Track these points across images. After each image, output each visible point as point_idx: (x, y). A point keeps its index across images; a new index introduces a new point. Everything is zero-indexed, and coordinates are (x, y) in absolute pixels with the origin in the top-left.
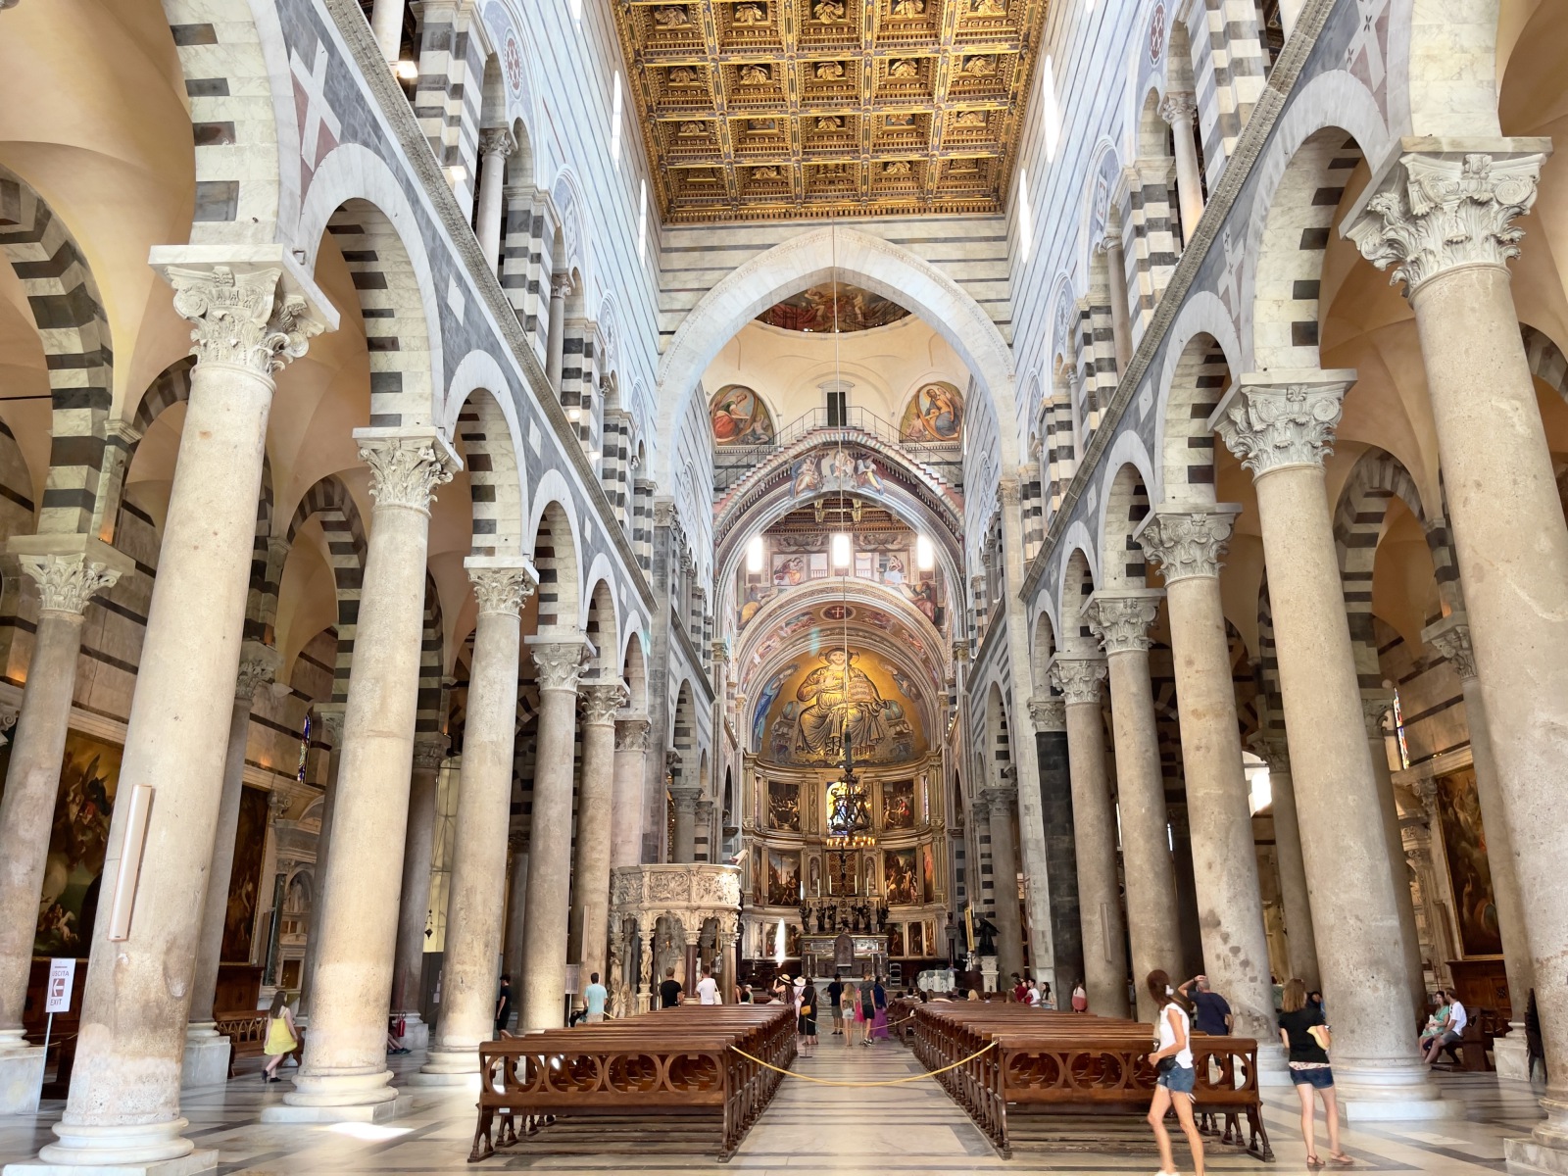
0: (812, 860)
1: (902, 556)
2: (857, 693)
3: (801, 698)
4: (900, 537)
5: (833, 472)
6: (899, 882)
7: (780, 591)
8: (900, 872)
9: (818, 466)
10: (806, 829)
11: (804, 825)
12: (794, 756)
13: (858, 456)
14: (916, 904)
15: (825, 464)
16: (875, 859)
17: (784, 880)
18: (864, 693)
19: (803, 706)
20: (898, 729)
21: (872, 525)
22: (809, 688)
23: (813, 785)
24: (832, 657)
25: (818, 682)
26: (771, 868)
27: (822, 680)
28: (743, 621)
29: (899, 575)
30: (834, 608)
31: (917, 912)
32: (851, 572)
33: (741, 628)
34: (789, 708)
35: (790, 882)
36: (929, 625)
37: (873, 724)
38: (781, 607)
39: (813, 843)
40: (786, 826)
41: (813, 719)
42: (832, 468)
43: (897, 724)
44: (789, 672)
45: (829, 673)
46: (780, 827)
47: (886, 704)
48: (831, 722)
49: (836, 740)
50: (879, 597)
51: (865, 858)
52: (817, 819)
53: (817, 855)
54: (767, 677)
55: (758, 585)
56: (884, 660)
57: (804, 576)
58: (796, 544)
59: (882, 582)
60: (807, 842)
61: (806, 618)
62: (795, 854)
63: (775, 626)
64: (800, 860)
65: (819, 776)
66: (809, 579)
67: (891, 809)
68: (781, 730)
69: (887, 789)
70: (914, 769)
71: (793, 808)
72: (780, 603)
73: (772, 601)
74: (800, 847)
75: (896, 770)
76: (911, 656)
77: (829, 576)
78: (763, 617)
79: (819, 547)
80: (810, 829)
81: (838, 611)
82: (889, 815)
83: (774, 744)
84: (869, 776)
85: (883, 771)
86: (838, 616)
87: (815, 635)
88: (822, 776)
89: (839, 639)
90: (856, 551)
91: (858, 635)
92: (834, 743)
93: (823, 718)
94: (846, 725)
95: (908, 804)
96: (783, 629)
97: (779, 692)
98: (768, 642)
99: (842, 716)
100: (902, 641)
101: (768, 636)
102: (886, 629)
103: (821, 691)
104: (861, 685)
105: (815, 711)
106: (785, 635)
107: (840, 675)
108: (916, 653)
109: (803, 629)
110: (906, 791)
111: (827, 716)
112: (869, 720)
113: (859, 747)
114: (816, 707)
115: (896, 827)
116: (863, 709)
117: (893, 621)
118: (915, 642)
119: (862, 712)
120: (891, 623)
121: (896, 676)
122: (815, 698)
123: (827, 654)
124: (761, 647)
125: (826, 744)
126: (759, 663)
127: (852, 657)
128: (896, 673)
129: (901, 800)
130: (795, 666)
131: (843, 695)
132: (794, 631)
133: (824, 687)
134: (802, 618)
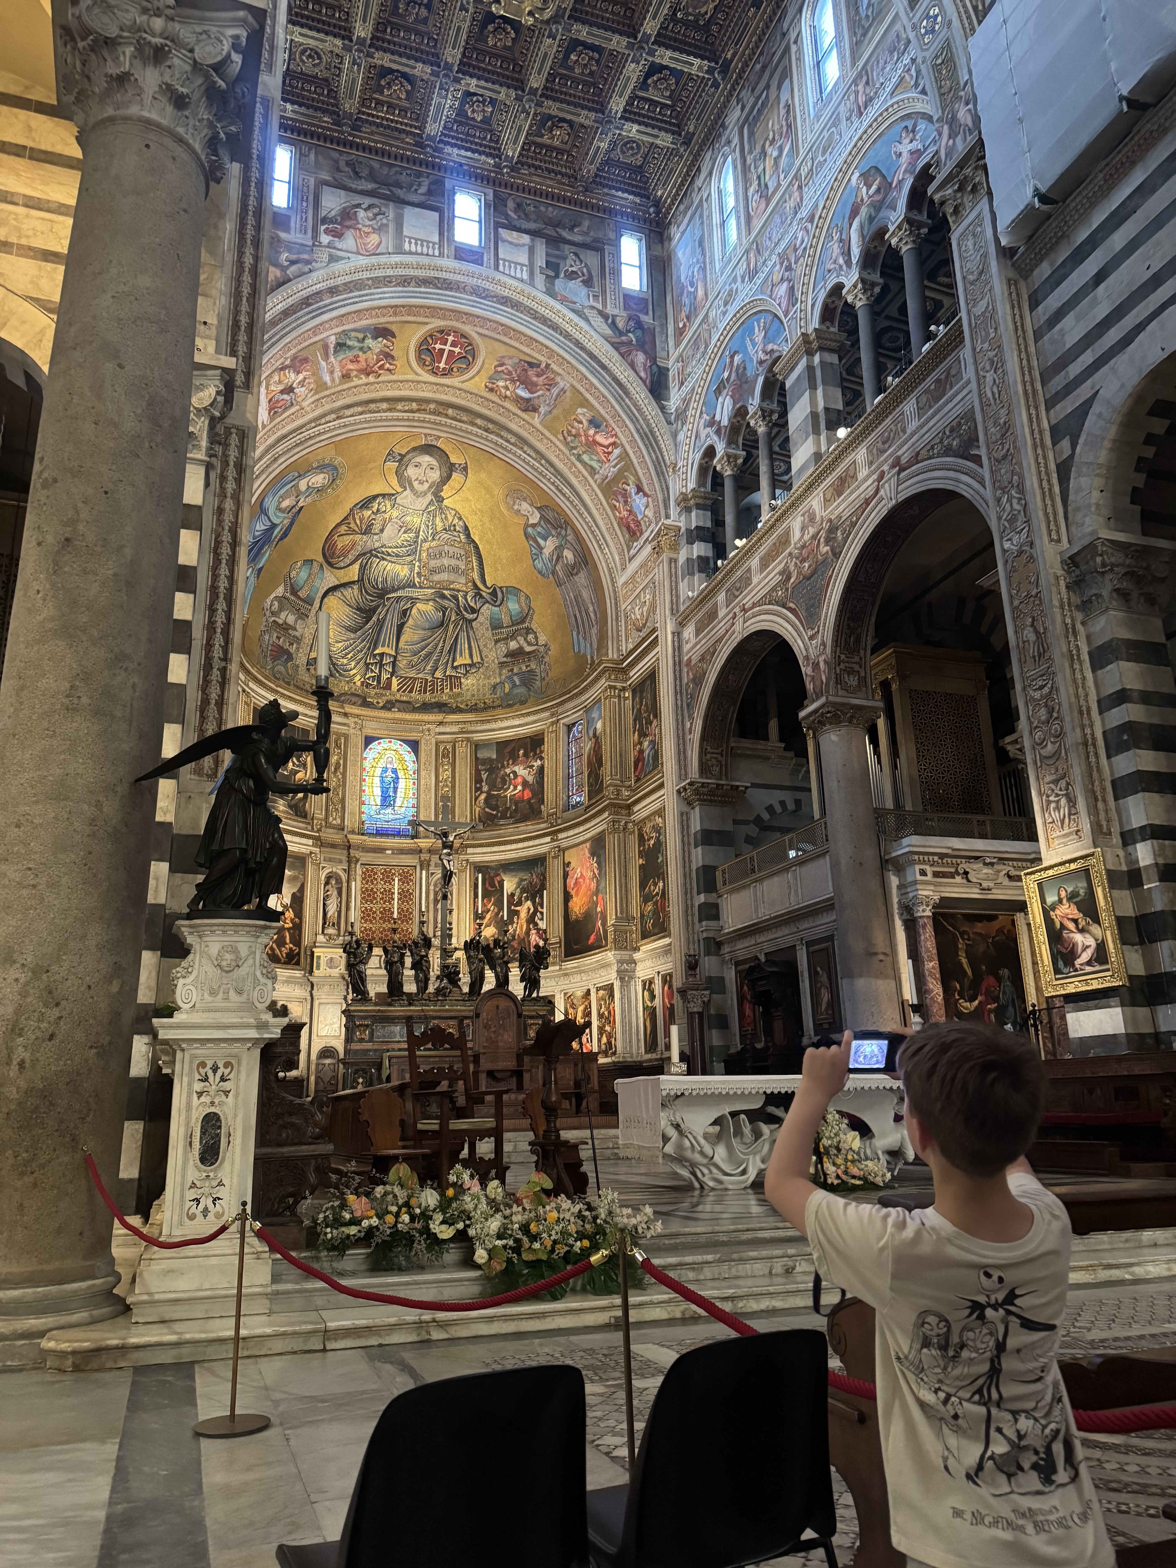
0: (331, 876)
1: (592, 259)
2: (443, 569)
3: (331, 558)
4: (586, 223)
7: (333, 259)
10: (319, 814)
11: (316, 809)
12: (303, 675)
18: (455, 570)
19: (330, 578)
20: (513, 645)
21: (537, 182)
22: (347, 539)
23: (339, 735)
24: (411, 472)
25: (368, 530)
27: (376, 528)
29: (584, 291)
32: (487, 261)
34: (304, 575)
36: (641, 394)
38: (333, 291)
39: (333, 846)
41: (347, 609)
43: (512, 637)
44: (319, 480)
45: (395, 513)
47: (496, 596)
48: (381, 623)
49: (387, 660)
53: (339, 870)
57: (388, 242)
58: (372, 177)
59: (551, 293)
60: (319, 842)
61: (377, 346)
62: (296, 861)
63: (315, 330)
64: (305, 876)
65: (351, 721)
66: (400, 251)
67: (490, 790)
68: (283, 615)
69: (483, 754)
70: (547, 714)
71: (297, 772)
72: (331, 283)
73: (314, 275)
74: (304, 850)
75: (506, 718)
76: (574, 481)
77: (441, 255)
78: (290, 301)
79: (423, 198)
80: (327, 817)
81: (447, 348)
82: (486, 800)
83: (267, 637)
84: (448, 730)
85: (477, 722)
86: (442, 365)
87: (385, 406)
88: (356, 723)
89: (435, 423)
90: (497, 225)
91: (473, 424)
92: (381, 666)
93: (366, 613)
94: (408, 635)
95: (530, 779)
96: (326, 356)
97: (291, 524)
98: (293, 376)
99: (404, 613)
100: (567, 444)
101: (294, 358)
102: (535, 410)
103: (371, 553)
104: (452, 550)
105: (352, 593)
106: (327, 378)
107: (415, 520)
108: (593, 471)
109: (364, 379)
110: (526, 755)
111: (373, 610)
112: (455, 627)
113: (430, 678)
114: (356, 587)
115: (502, 822)
116: (446, 603)
117: (562, 384)
118: (599, 438)
119: (444, 610)
120: (555, 391)
121: (534, 526)
122: (357, 566)
123: (403, 456)
124: (276, 378)
125: (367, 665)
126: (264, 426)
127: (449, 477)
128: (535, 518)
129: (515, 773)
130: (336, 469)
131: (412, 570)
132: (346, 377)
133: (377, 545)
134: (369, 342)
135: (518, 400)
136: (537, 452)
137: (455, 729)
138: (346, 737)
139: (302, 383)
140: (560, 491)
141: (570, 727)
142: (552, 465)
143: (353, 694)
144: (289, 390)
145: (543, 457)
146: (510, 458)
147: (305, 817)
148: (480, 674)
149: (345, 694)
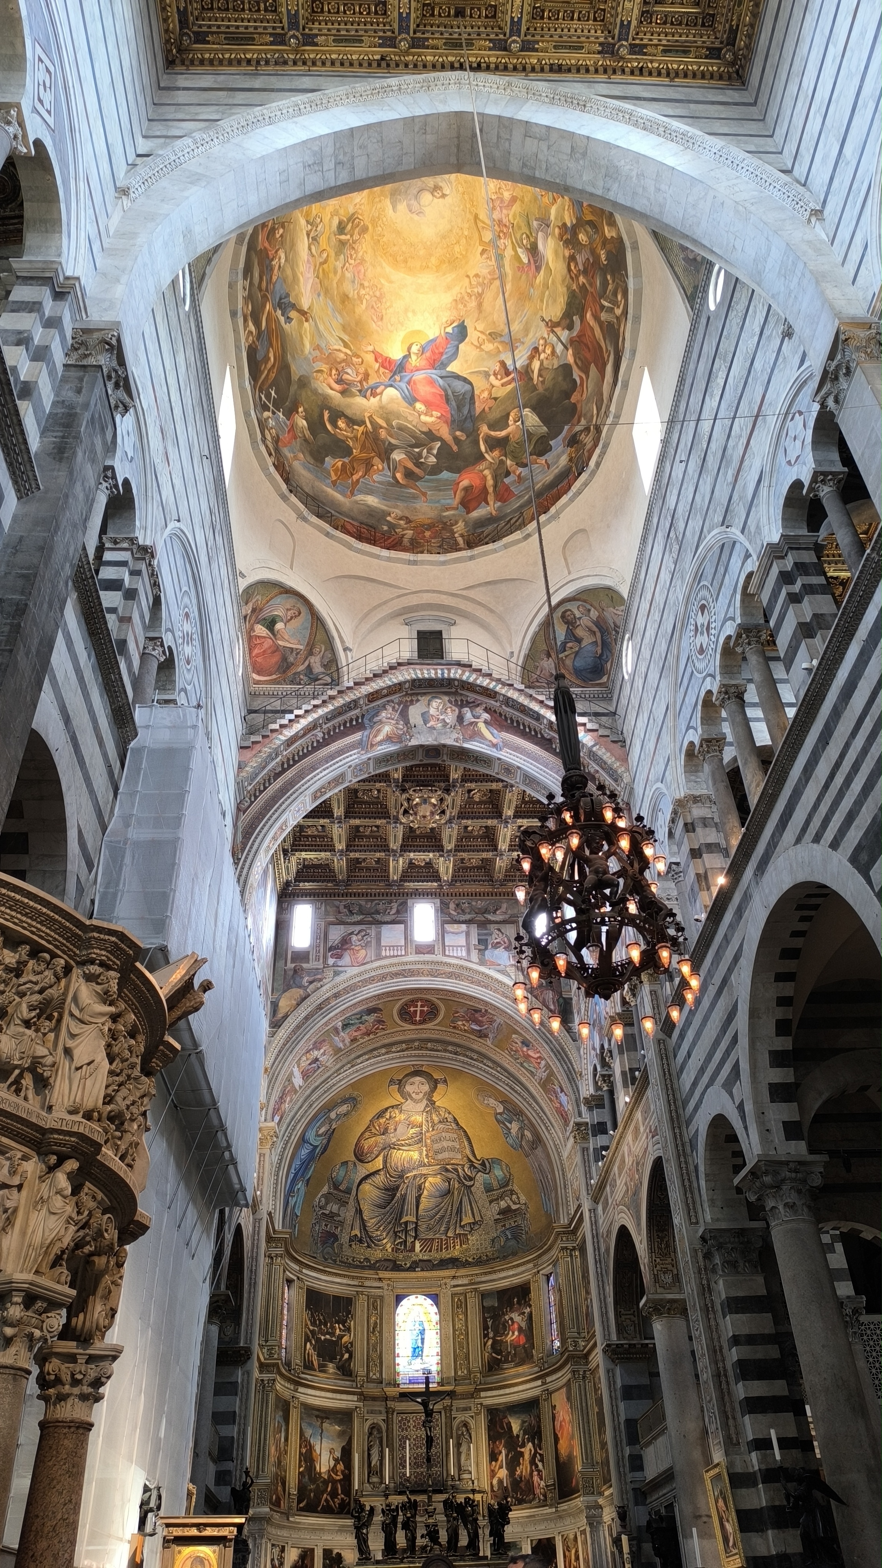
0: (373, 1427)
2: (443, 1150)
3: (360, 1156)
4: (504, 906)
5: (426, 722)
6: (513, 1463)
7: (336, 974)
8: (513, 1445)
9: (404, 715)
10: (361, 1371)
11: (359, 1367)
12: (347, 1251)
13: (462, 704)
14: (543, 1504)
15: (415, 712)
16: (472, 1423)
17: (325, 1463)
18: (452, 1149)
19: (363, 1170)
20: (503, 1204)
22: (372, 1141)
23: (376, 1298)
24: (409, 1088)
25: (385, 1132)
26: (304, 1441)
27: (391, 1128)
28: (280, 1015)
29: (506, 955)
30: (413, 1002)
31: (546, 1519)
32: (438, 949)
33: (276, 1024)
34: (342, 1173)
35: (334, 1469)
37: (465, 1200)
38: (336, 996)
39: (374, 1399)
40: (331, 1367)
41: (377, 1192)
42: (426, 717)
43: (501, 1197)
44: (344, 1109)
45: (403, 1117)
46: (322, 1368)
47: (485, 1166)
48: (404, 1198)
49: (411, 1226)
50: (479, 984)
51: (455, 1424)
52: (381, 1357)
53: (379, 1419)
54: (312, 1112)
55: (305, 965)
56: (484, 1089)
58: (361, 912)
59: (482, 962)
60: (363, 1397)
61: (371, 1018)
62: (344, 1417)
63: (326, 1024)
64: (352, 1429)
65: (384, 1284)
66: (379, 957)
67: (495, 1336)
68: (329, 1208)
69: (488, 1303)
70: (531, 1265)
71: (343, 1336)
72: (335, 991)
73: (324, 988)
74: (351, 1405)
75: (503, 1270)
76: (523, 1080)
77: (406, 954)
78: (309, 1009)
79: (393, 917)
80: (368, 1373)
81: (419, 1009)
82: (493, 1345)
83: (317, 1228)
84: (460, 1282)
85: (481, 1274)
86: (418, 1018)
87: (383, 1051)
88: (388, 1285)
89: (419, 1056)
90: (444, 922)
91: (446, 1051)
92: (407, 1232)
93: (391, 1191)
94: (424, 1203)
95: (523, 1325)
96: (338, 1033)
97: (329, 1141)
98: (316, 1052)
99: (420, 1188)
100: (512, 1056)
101: (315, 1043)
102: (486, 1036)
103: (390, 1147)
104: (448, 1135)
105: (380, 1179)
106: (341, 1045)
107: (419, 1119)
108: (532, 1073)
109: (367, 1038)
110: (519, 1303)
111: (397, 1188)
112: (459, 1193)
113: (444, 1237)
114: (382, 1173)
115: (506, 1366)
116: (450, 1175)
117: (498, 1021)
118: (531, 1053)
119: (449, 1180)
120: (495, 1025)
121: (500, 1114)
122: (381, 1158)
123: (400, 1081)
124: (304, 1058)
125: (395, 1233)
126: (300, 1087)
127: (436, 1087)
128: (500, 1109)
129: (511, 1319)
130: (354, 1099)
131: (421, 1154)
132: (354, 1040)
133: (394, 1140)
134: (365, 1018)
135: (473, 1031)
136: (494, 1062)
137: (465, 1281)
138: (382, 1298)
139: (324, 1054)
140: (513, 1089)
141: (548, 1277)
142: (506, 1070)
143: (386, 1260)
144: (317, 1060)
145: (499, 1065)
146: (473, 1071)
147: (351, 1375)
148: (480, 1231)
149: (380, 1261)
